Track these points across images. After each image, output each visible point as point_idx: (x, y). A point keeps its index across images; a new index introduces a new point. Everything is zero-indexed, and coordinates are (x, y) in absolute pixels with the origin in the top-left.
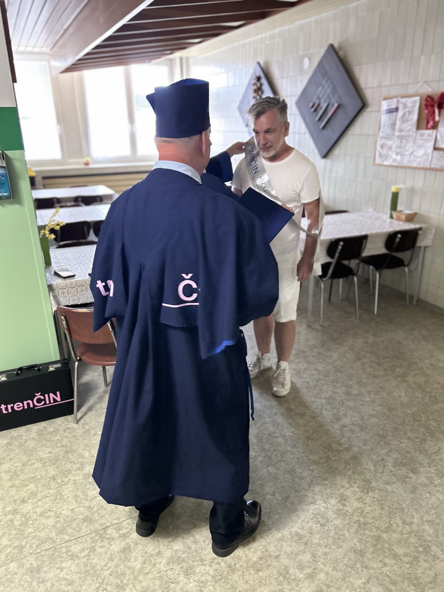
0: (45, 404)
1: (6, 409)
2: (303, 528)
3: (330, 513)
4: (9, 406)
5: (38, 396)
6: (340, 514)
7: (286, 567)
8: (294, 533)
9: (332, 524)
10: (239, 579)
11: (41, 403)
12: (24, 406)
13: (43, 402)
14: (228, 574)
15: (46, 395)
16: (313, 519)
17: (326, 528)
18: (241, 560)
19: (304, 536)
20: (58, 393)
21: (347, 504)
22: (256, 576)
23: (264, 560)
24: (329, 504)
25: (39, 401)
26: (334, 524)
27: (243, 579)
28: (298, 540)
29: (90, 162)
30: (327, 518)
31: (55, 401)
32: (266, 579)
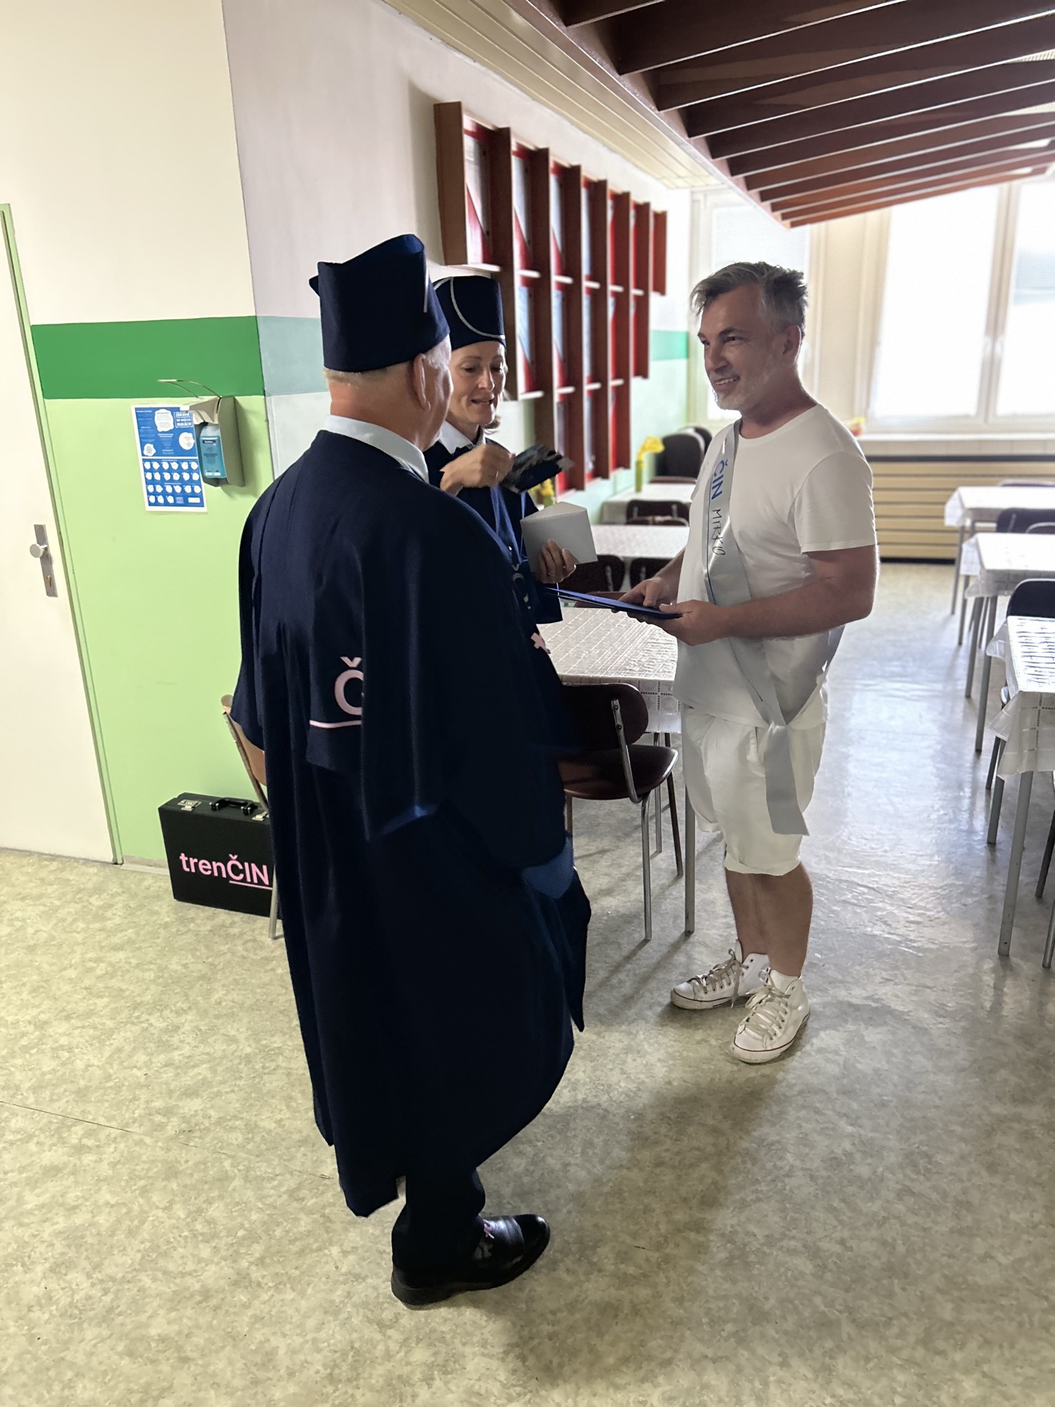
0: (244, 880)
1: (188, 865)
2: (293, 1352)
3: (380, 1370)
4: (193, 861)
5: (234, 860)
6: (394, 1389)
7: (171, 1387)
8: (267, 1347)
9: (350, 1391)
10: (91, 1340)
11: (238, 875)
12: (212, 870)
13: (241, 876)
14: (91, 1319)
15: (246, 864)
16: (335, 1352)
17: (330, 1389)
18: (137, 1313)
19: (274, 1368)
20: (265, 867)
21: (438, 1383)
22: (115, 1358)
23: (161, 1346)
24: (406, 1353)
25: (235, 870)
26: (353, 1396)
27: (95, 1346)
28: (256, 1365)
29: (863, 427)
30: (358, 1374)
31: (260, 882)
32: (119, 1376)
